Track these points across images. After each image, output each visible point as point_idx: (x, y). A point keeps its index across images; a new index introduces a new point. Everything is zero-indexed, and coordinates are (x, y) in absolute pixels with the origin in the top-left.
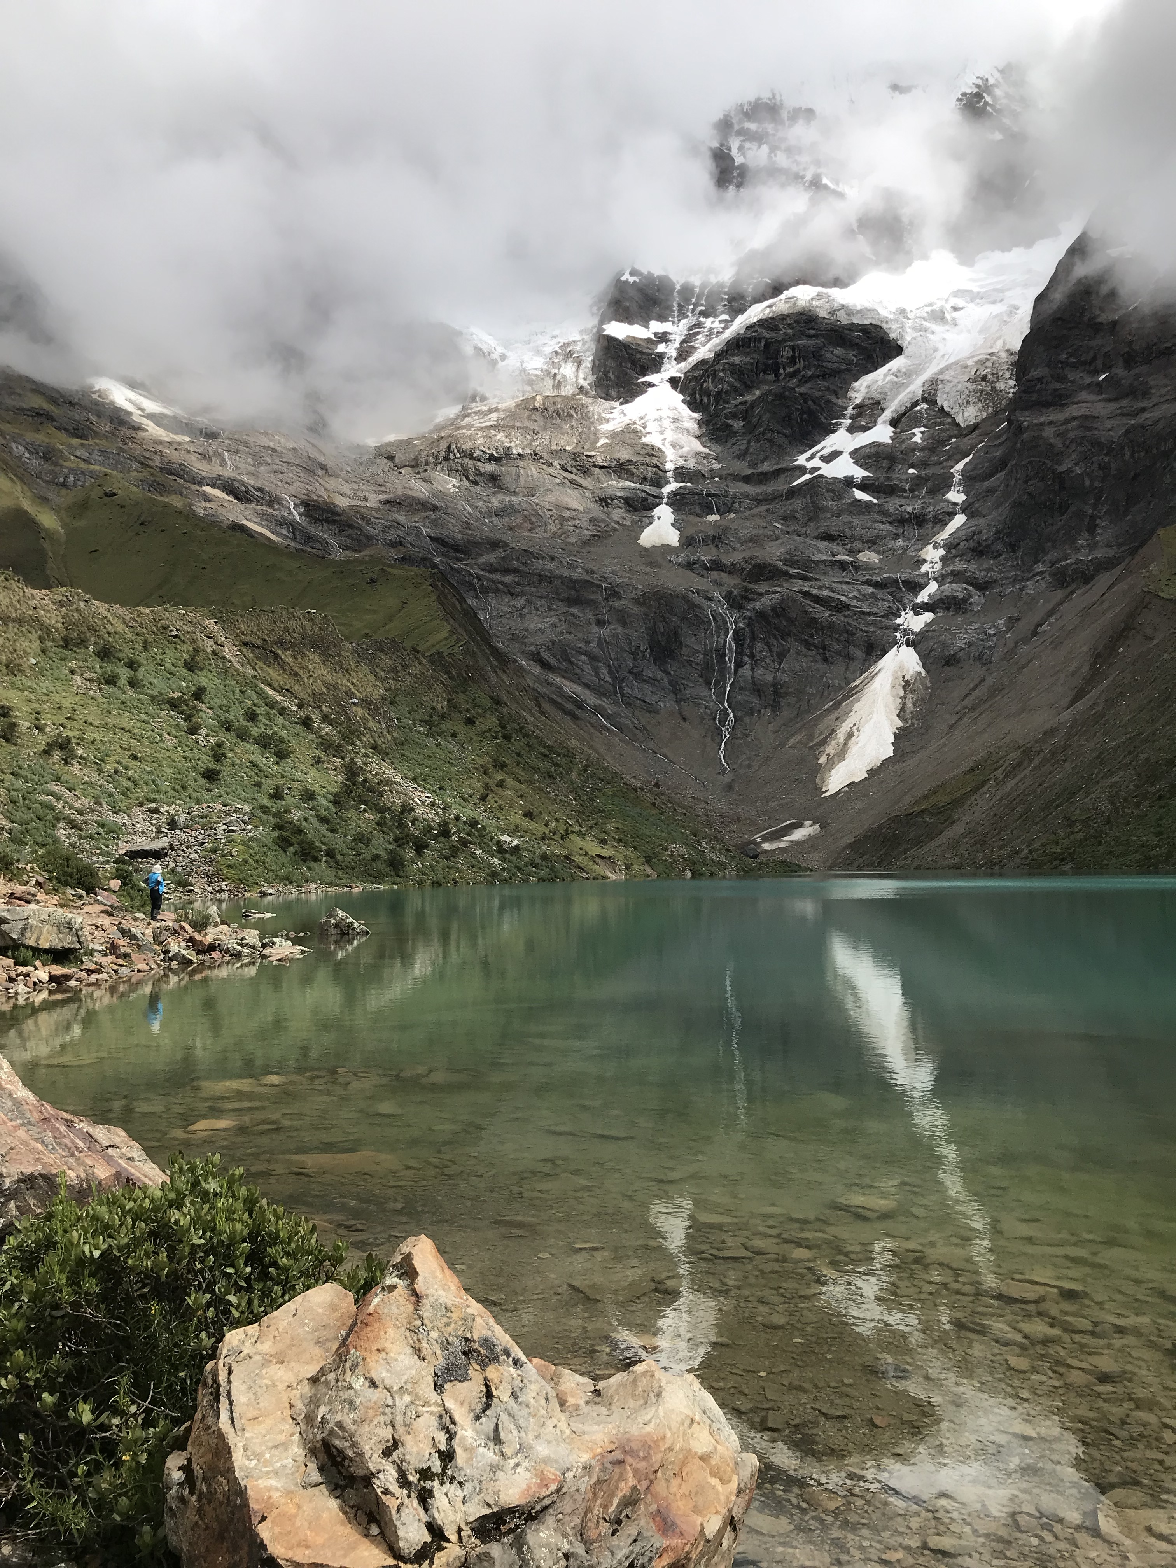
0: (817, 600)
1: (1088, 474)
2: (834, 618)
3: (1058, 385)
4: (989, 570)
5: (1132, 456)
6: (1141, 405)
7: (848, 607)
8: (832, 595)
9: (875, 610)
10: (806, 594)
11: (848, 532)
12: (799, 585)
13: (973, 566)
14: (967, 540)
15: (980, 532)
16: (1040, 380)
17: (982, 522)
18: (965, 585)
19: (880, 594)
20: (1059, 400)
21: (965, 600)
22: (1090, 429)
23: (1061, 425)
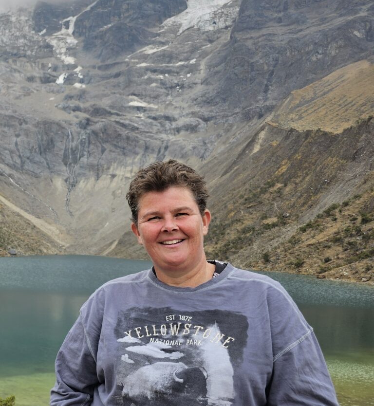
0: (123, 125)
1: (267, 64)
2: (129, 134)
3: (258, 19)
4: (211, 111)
5: (291, 54)
6: (300, 28)
7: (137, 129)
8: (130, 123)
9: (151, 130)
10: (117, 122)
11: (144, 93)
12: (114, 118)
13: (203, 110)
14: (202, 97)
15: (209, 93)
16: (249, 16)
17: (211, 87)
18: (197, 119)
19: (155, 122)
20: (258, 26)
21: (196, 126)
22: (270, 40)
23: (256, 39)
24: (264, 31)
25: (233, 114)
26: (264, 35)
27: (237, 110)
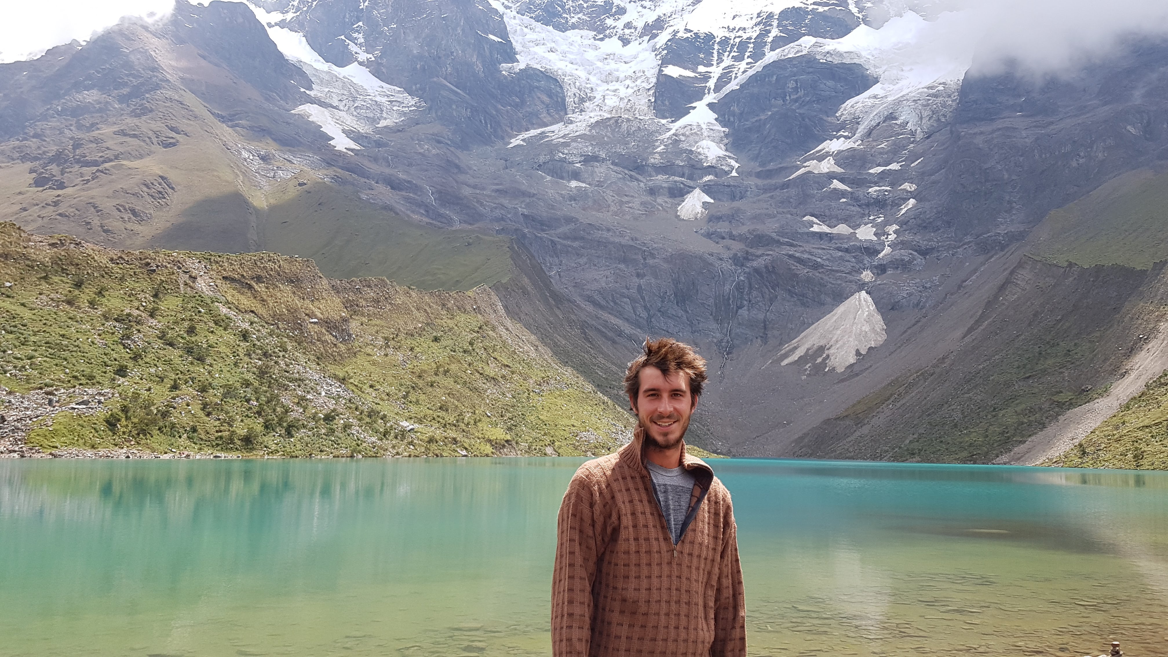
0: (800, 261)
1: (1007, 170)
2: (810, 274)
3: (989, 106)
4: (930, 240)
5: (1040, 156)
6: (1049, 119)
8: (810, 257)
9: (842, 269)
10: (791, 256)
11: (826, 213)
12: (786, 250)
13: (918, 238)
14: (915, 218)
15: (925, 212)
16: (975, 102)
17: (927, 205)
18: (910, 251)
19: (848, 256)
20: (989, 116)
21: (910, 262)
22: (1010, 137)
23: (989, 135)
24: (999, 124)
25: (964, 244)
26: (999, 129)
27: (968, 239)
